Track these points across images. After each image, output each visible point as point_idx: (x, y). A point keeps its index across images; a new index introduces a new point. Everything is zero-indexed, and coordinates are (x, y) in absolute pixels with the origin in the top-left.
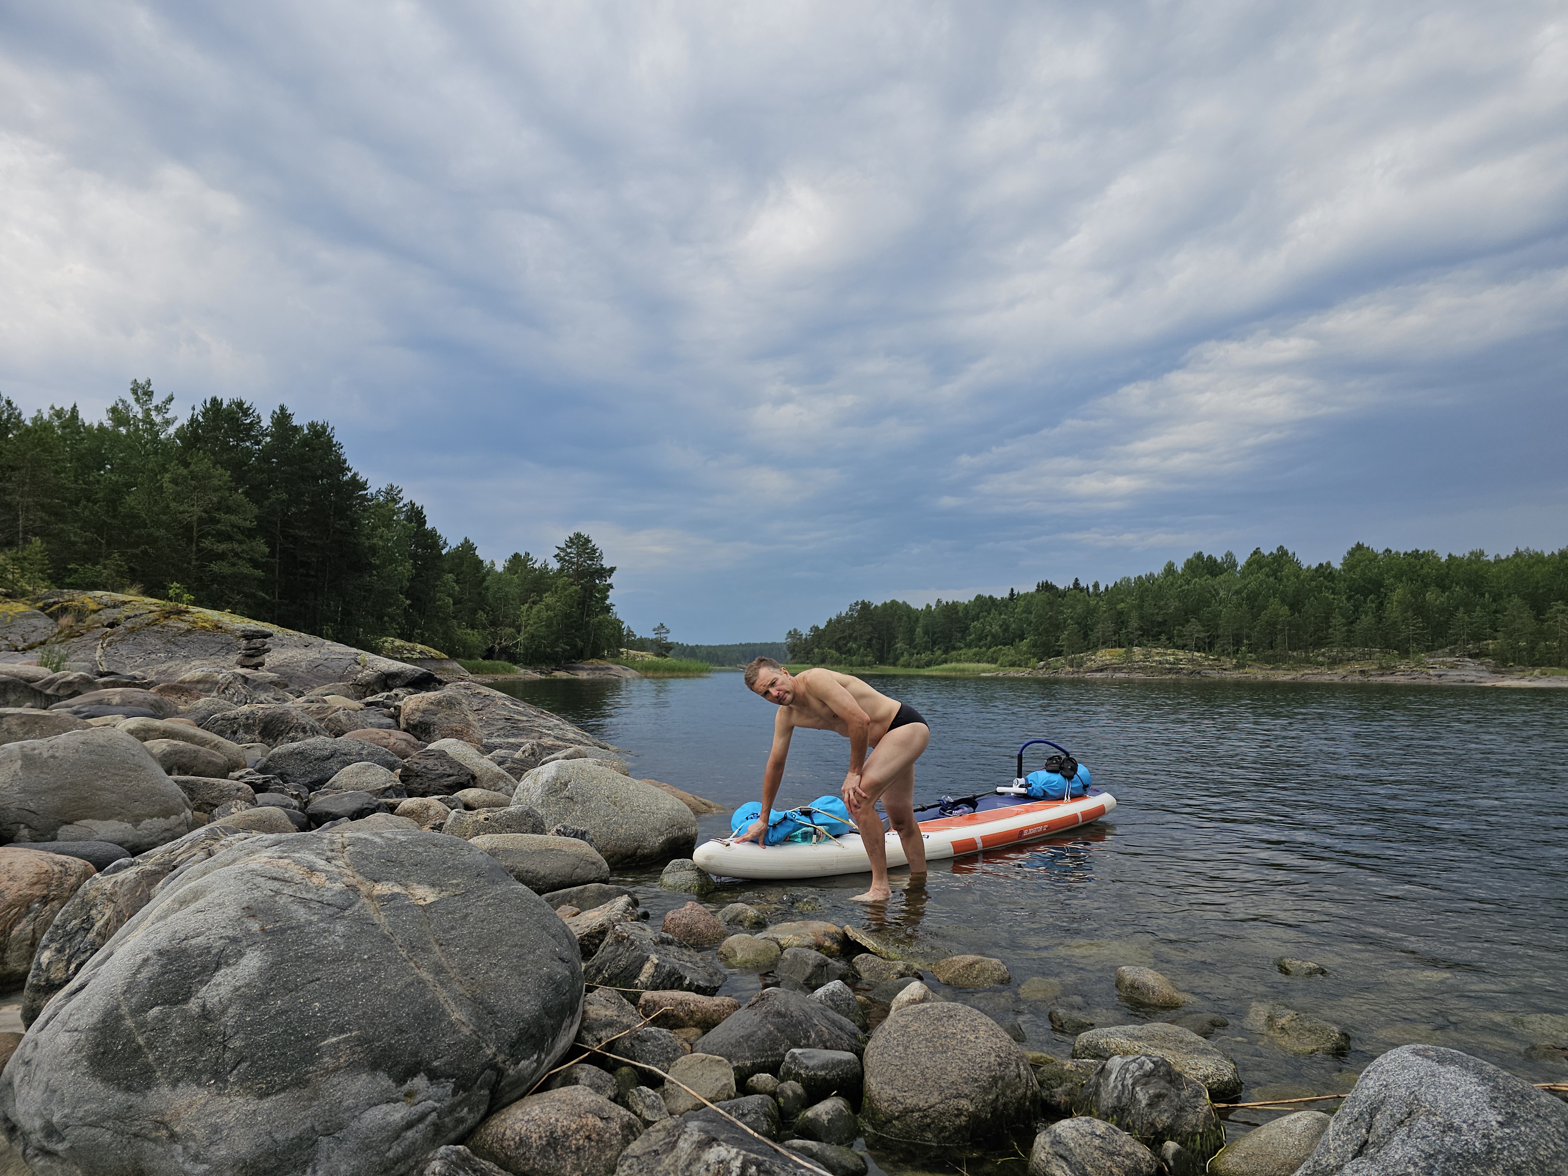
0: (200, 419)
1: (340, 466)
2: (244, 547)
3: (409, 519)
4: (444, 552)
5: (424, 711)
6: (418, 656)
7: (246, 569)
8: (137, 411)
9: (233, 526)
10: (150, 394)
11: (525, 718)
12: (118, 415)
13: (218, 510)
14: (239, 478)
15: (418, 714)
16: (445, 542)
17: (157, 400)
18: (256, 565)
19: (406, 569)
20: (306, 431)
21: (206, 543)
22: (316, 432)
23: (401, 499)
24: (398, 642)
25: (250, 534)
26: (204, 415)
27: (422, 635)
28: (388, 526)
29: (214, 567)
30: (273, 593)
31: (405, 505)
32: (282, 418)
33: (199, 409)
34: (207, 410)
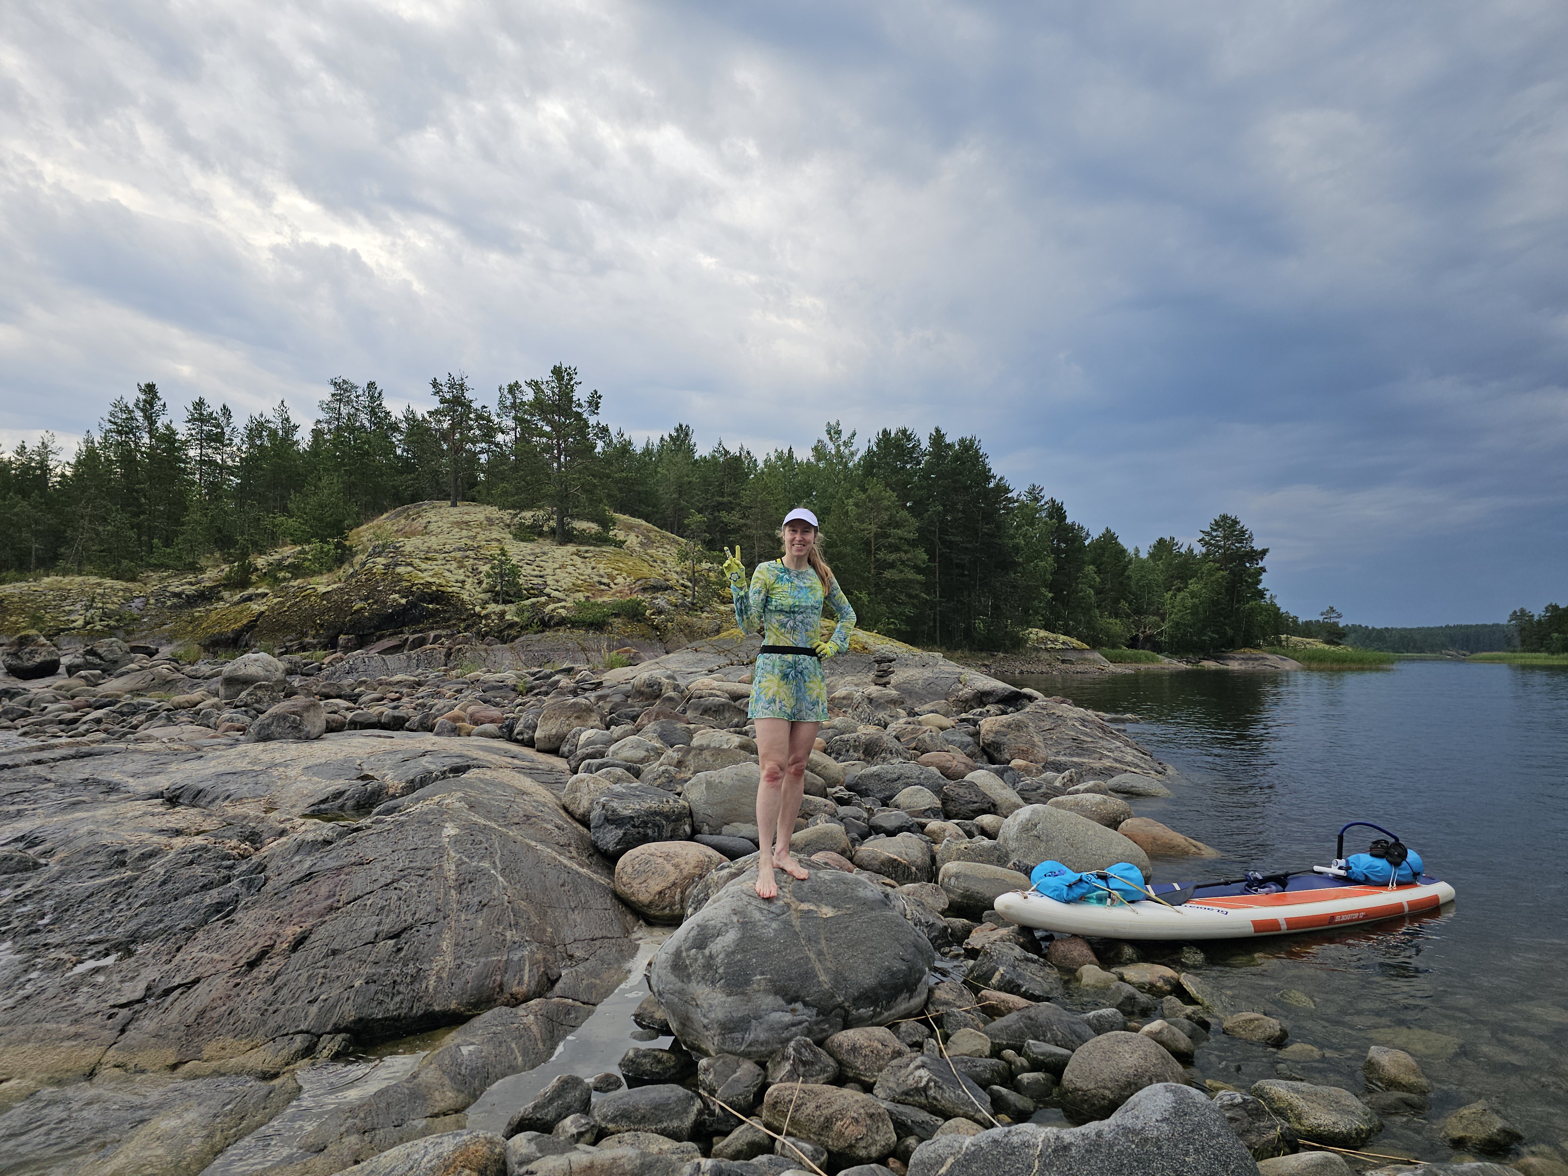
0: (875, 449)
1: (986, 475)
2: (909, 555)
3: (1050, 516)
4: (1087, 543)
6: (1059, 646)
7: (911, 575)
8: (831, 448)
9: (901, 539)
10: (839, 433)
11: (1090, 739)
12: (819, 451)
13: (889, 525)
14: (904, 496)
16: (1087, 534)
17: (844, 437)
18: (918, 570)
19: (1048, 563)
20: (957, 447)
21: (881, 555)
22: (965, 446)
23: (1043, 497)
24: (1043, 633)
25: (913, 544)
26: (878, 445)
27: (1066, 625)
28: (1032, 524)
29: (888, 574)
30: (935, 592)
31: (1046, 503)
32: (938, 438)
33: (874, 440)
34: (879, 440)
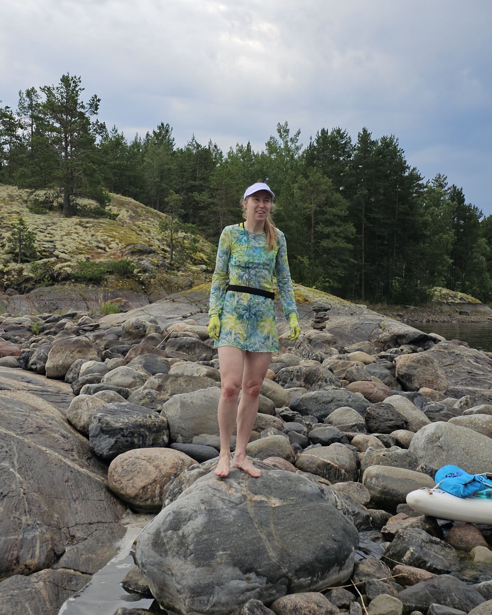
0: (315, 144)
1: (402, 166)
2: (341, 229)
3: (452, 199)
4: (480, 220)
5: (409, 367)
6: (458, 301)
7: (342, 244)
8: (281, 143)
9: (335, 215)
10: (287, 131)
11: (481, 373)
12: (271, 146)
13: (326, 204)
14: (338, 182)
15: (405, 368)
16: (481, 213)
17: (291, 135)
18: (348, 240)
19: (449, 236)
20: (380, 144)
21: (319, 228)
22: (386, 143)
23: (446, 184)
24: (445, 291)
25: (345, 219)
26: (318, 142)
27: (463, 285)
28: (437, 205)
29: (324, 243)
30: (361, 258)
31: (449, 189)
32: (365, 137)
33: (315, 137)
34: (319, 138)
